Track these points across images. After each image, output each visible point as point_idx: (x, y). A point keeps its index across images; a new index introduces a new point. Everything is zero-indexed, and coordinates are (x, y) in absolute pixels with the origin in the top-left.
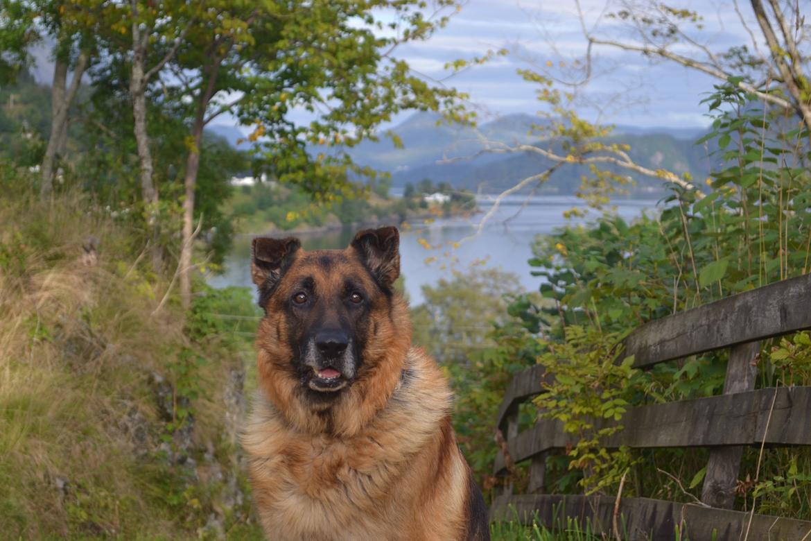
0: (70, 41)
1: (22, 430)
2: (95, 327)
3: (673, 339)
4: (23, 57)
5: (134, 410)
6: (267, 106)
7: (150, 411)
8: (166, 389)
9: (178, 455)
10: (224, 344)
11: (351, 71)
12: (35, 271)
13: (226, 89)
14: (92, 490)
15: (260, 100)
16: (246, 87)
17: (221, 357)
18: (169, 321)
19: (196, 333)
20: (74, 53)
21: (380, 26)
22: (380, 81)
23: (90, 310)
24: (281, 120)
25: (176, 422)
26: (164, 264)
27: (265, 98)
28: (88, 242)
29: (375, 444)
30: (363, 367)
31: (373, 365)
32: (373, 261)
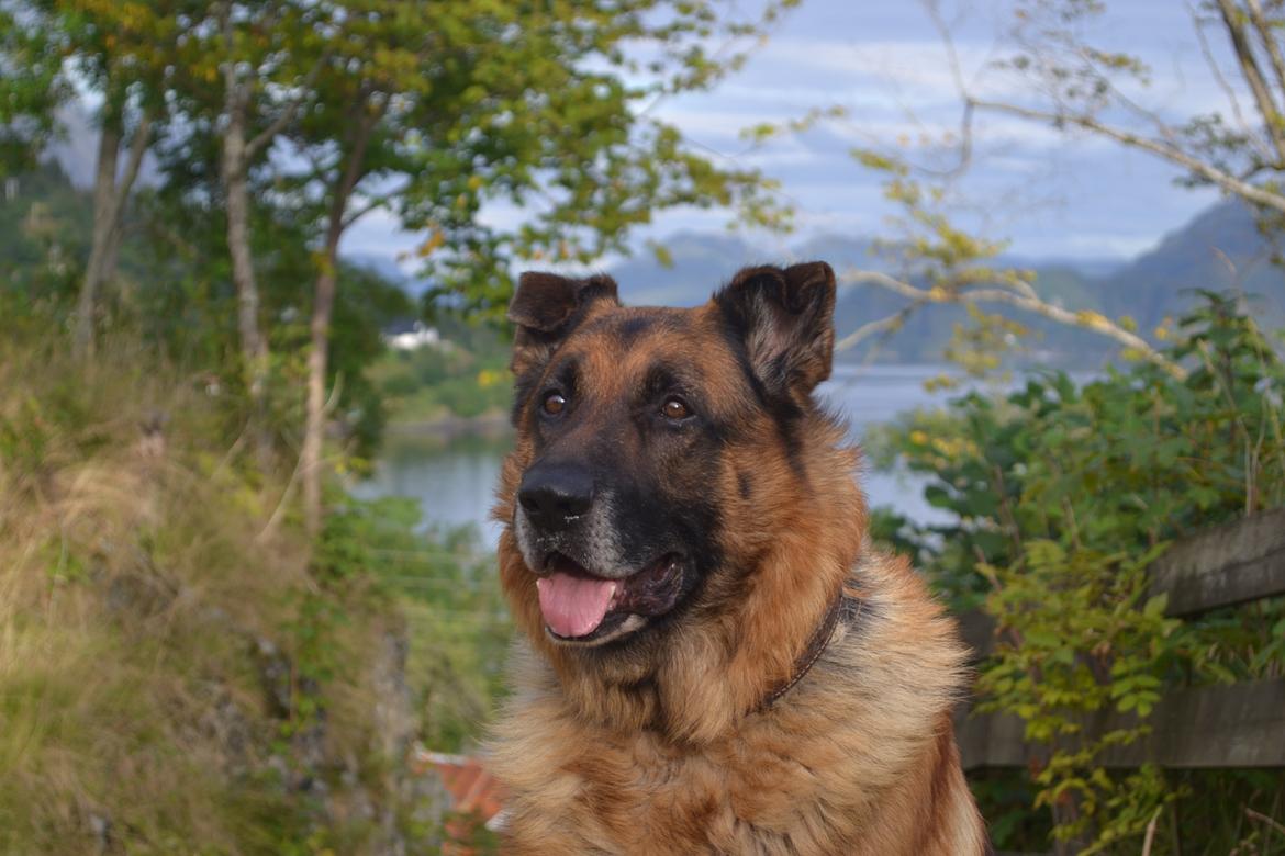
0: (124, 97)
1: (32, 732)
2: (160, 560)
3: (1256, 560)
4: (47, 125)
5: (226, 700)
6: (447, 198)
7: (250, 700)
8: (279, 665)
9: (299, 776)
10: (375, 591)
11: (585, 140)
13: (379, 171)
14: (153, 834)
15: (436, 188)
16: (413, 168)
17: (371, 611)
18: (284, 551)
19: (329, 573)
20: (131, 115)
21: (633, 68)
22: (633, 156)
23: (152, 532)
24: (468, 222)
25: (295, 720)
26: (276, 457)
27: (444, 185)
28: (149, 418)
29: (793, 764)
30: (727, 572)
31: (746, 568)
32: (769, 339)
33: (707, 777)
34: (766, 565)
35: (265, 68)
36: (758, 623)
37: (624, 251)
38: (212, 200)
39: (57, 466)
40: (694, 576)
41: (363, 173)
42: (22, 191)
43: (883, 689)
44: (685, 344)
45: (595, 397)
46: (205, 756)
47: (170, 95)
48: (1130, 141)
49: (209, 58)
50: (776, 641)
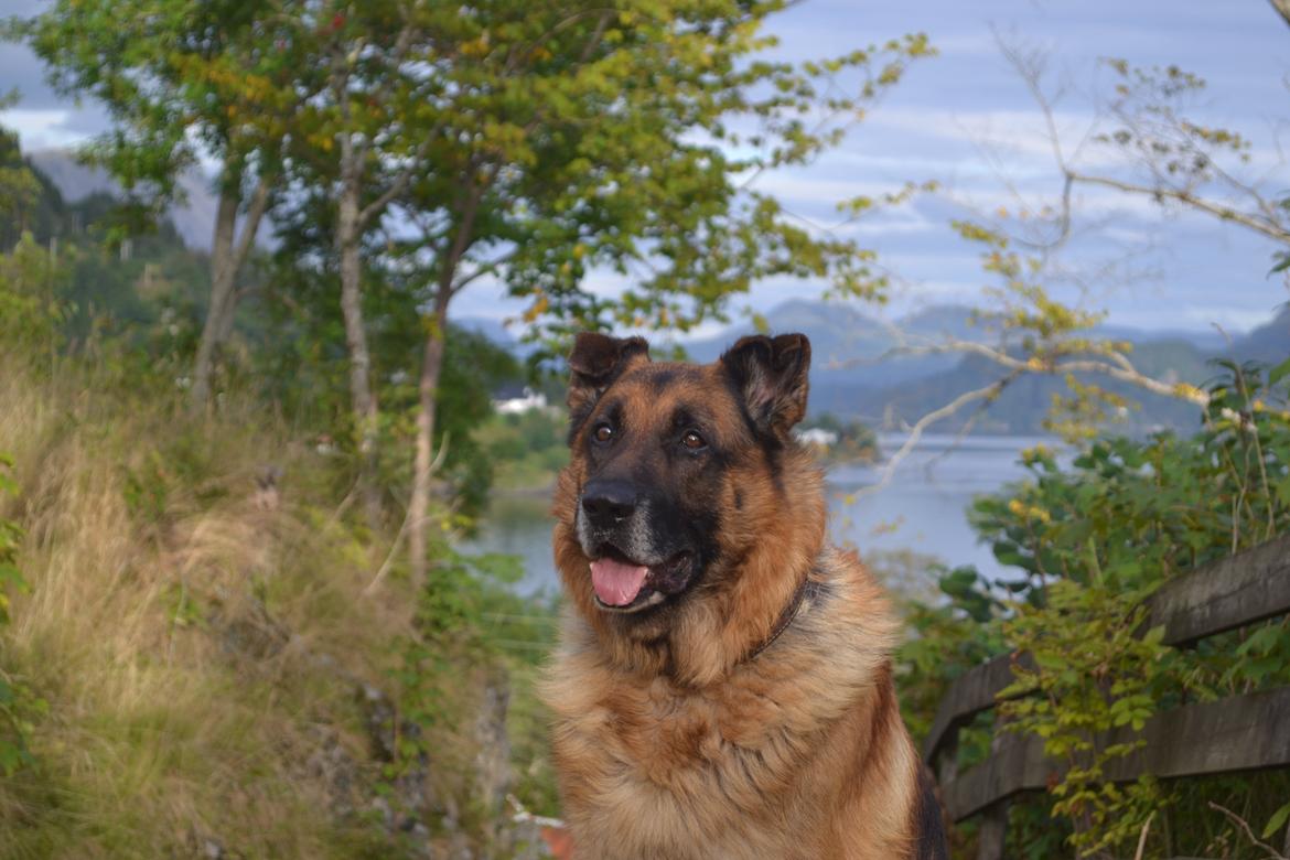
0: (243, 164)
1: (154, 762)
2: (273, 608)
3: (1233, 593)
4: (167, 190)
5: (333, 741)
6: (553, 266)
7: (358, 744)
8: (384, 711)
9: (401, 817)
10: (476, 642)
11: (687, 211)
12: (179, 516)
13: (488, 238)
15: (542, 256)
16: (520, 236)
17: (473, 662)
18: (391, 603)
19: (432, 626)
20: (249, 182)
21: (734, 141)
22: (733, 228)
23: (266, 580)
24: (573, 289)
25: (399, 763)
26: (384, 514)
27: (550, 252)
28: (264, 472)
29: (765, 700)
30: (722, 562)
31: (737, 560)
32: (760, 389)
33: (703, 710)
34: (752, 558)
35: (381, 137)
36: (745, 599)
37: (723, 320)
38: (325, 265)
39: (180, 516)
40: (699, 565)
41: (472, 240)
42: (136, 253)
43: (835, 649)
44: (701, 393)
45: (635, 431)
46: (311, 794)
47: (287, 162)
48: (1227, 215)
49: (327, 127)
50: (757, 612)
